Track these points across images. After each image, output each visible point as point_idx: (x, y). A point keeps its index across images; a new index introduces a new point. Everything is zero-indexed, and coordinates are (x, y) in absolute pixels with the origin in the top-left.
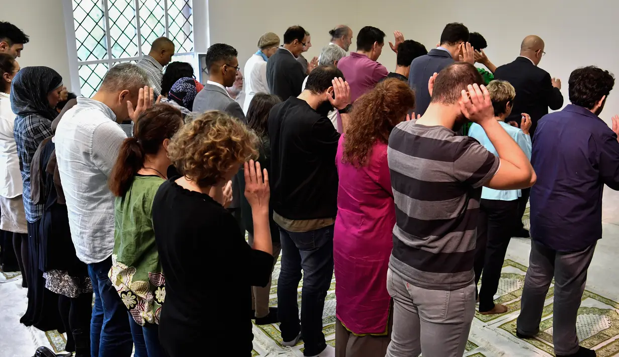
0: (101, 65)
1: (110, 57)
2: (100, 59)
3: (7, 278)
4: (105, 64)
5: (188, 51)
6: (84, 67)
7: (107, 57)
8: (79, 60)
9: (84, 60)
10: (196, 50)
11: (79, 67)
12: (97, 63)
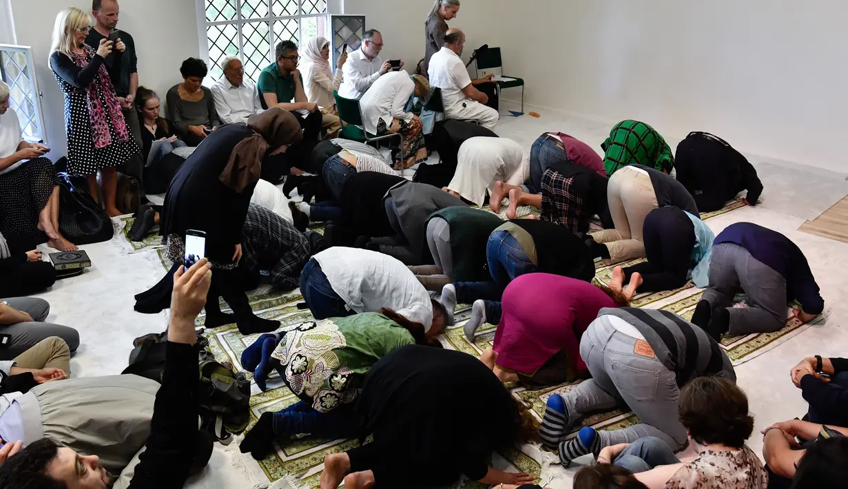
0: (230, 26)
1: (239, 18)
2: (229, 19)
3: (136, 249)
4: (235, 25)
5: (321, 12)
6: (213, 28)
7: (236, 18)
8: (207, 20)
9: (212, 21)
10: (330, 11)
11: (208, 28)
12: (226, 23)
